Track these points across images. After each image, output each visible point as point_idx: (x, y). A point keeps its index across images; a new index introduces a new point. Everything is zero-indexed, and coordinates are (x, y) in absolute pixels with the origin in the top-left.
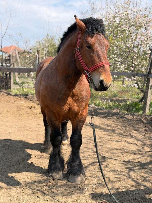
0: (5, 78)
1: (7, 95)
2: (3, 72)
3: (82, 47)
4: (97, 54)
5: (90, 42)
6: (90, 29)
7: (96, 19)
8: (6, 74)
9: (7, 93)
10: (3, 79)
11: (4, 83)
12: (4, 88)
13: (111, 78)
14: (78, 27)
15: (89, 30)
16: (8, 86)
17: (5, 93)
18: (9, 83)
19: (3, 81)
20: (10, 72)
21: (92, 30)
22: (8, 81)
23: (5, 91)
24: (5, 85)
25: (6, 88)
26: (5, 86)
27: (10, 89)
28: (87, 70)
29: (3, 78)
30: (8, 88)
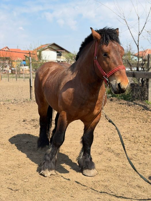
0: (140, 86)
1: (143, 110)
2: (138, 79)
3: (98, 55)
4: (113, 60)
5: (105, 50)
6: (105, 38)
7: (109, 28)
8: (142, 80)
9: (143, 106)
10: (138, 88)
11: (139, 93)
12: (139, 99)
13: (127, 81)
14: (94, 38)
15: (103, 39)
16: (144, 97)
17: (141, 105)
18: (146, 93)
19: (139, 90)
20: (147, 78)
21: (107, 39)
22: (144, 90)
23: (141, 104)
24: (141, 95)
25: (141, 99)
26: (141, 97)
27: (147, 101)
28: (105, 75)
29: (138, 85)
30: (144, 99)
